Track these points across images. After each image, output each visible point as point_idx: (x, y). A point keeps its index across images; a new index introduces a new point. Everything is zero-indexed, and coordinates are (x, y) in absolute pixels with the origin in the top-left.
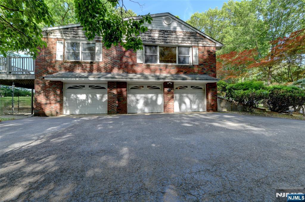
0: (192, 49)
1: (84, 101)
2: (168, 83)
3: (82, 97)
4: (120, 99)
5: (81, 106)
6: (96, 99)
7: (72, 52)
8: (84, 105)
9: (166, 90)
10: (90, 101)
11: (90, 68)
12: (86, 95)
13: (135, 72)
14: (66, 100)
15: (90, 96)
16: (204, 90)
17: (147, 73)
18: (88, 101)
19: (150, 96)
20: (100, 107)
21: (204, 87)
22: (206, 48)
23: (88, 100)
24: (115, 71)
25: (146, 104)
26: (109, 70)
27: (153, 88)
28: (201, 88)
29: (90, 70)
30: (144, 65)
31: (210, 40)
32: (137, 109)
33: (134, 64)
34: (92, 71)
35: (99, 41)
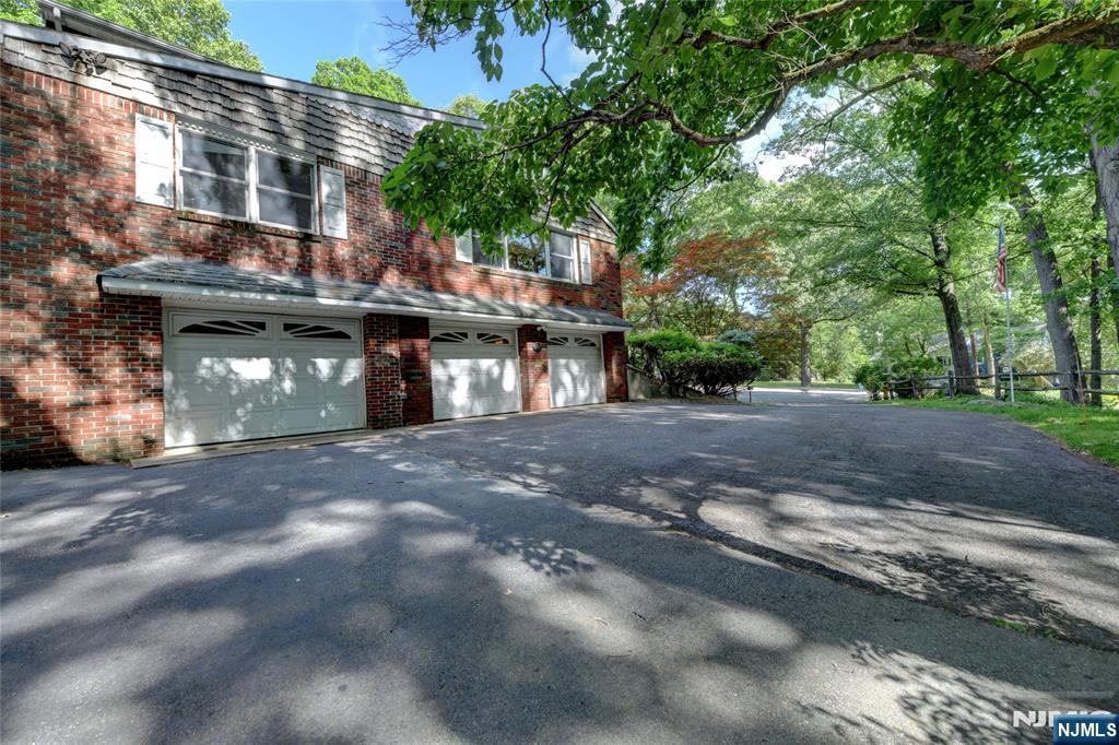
0: (578, 242)
1: (263, 387)
2: (539, 329)
3: (255, 369)
4: (414, 375)
5: (250, 405)
6: (315, 378)
7: (212, 178)
8: (264, 402)
9: (531, 347)
10: (288, 385)
11: (302, 257)
12: (272, 362)
13: (449, 288)
14: (176, 384)
15: (289, 363)
16: (600, 350)
17: (483, 295)
18: (279, 385)
19: (486, 364)
20: (331, 407)
21: (599, 342)
22: (603, 244)
23: (281, 380)
24: (392, 278)
25: (476, 390)
26: (372, 274)
27: (490, 339)
28: (593, 345)
29: (299, 265)
30: (474, 272)
31: (609, 227)
32: (452, 407)
33: (448, 263)
34: (310, 271)
35: (332, 161)
